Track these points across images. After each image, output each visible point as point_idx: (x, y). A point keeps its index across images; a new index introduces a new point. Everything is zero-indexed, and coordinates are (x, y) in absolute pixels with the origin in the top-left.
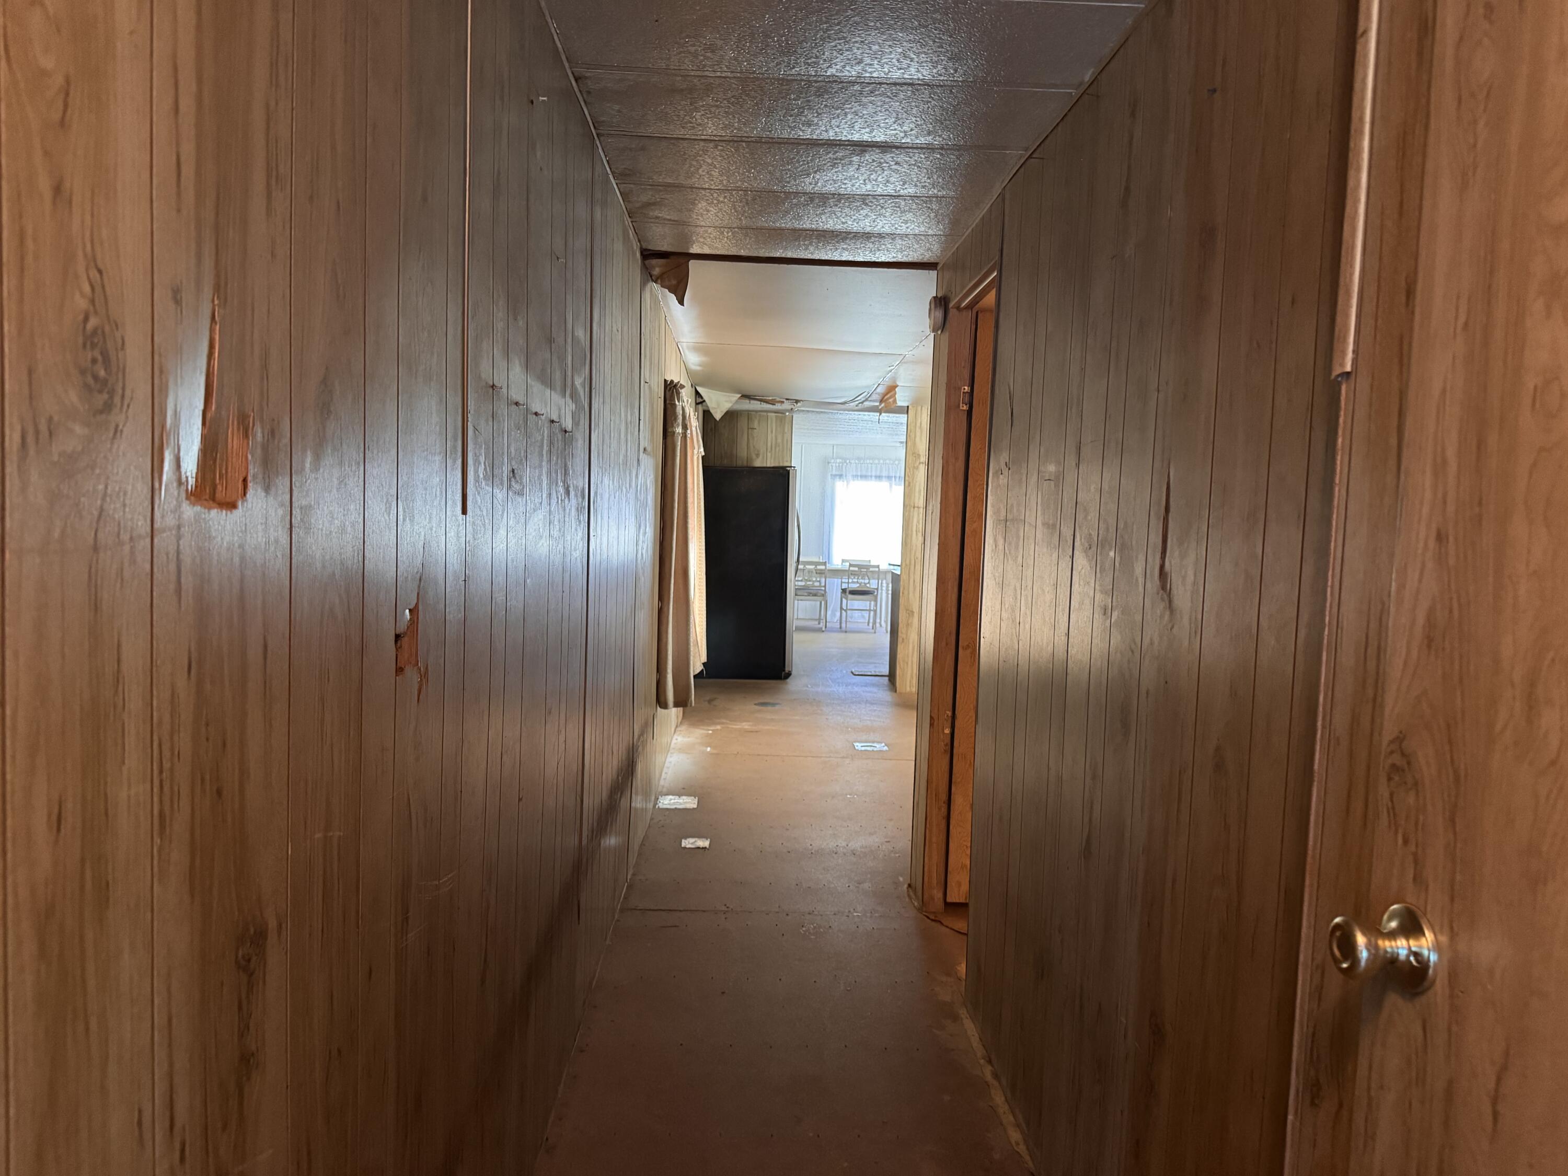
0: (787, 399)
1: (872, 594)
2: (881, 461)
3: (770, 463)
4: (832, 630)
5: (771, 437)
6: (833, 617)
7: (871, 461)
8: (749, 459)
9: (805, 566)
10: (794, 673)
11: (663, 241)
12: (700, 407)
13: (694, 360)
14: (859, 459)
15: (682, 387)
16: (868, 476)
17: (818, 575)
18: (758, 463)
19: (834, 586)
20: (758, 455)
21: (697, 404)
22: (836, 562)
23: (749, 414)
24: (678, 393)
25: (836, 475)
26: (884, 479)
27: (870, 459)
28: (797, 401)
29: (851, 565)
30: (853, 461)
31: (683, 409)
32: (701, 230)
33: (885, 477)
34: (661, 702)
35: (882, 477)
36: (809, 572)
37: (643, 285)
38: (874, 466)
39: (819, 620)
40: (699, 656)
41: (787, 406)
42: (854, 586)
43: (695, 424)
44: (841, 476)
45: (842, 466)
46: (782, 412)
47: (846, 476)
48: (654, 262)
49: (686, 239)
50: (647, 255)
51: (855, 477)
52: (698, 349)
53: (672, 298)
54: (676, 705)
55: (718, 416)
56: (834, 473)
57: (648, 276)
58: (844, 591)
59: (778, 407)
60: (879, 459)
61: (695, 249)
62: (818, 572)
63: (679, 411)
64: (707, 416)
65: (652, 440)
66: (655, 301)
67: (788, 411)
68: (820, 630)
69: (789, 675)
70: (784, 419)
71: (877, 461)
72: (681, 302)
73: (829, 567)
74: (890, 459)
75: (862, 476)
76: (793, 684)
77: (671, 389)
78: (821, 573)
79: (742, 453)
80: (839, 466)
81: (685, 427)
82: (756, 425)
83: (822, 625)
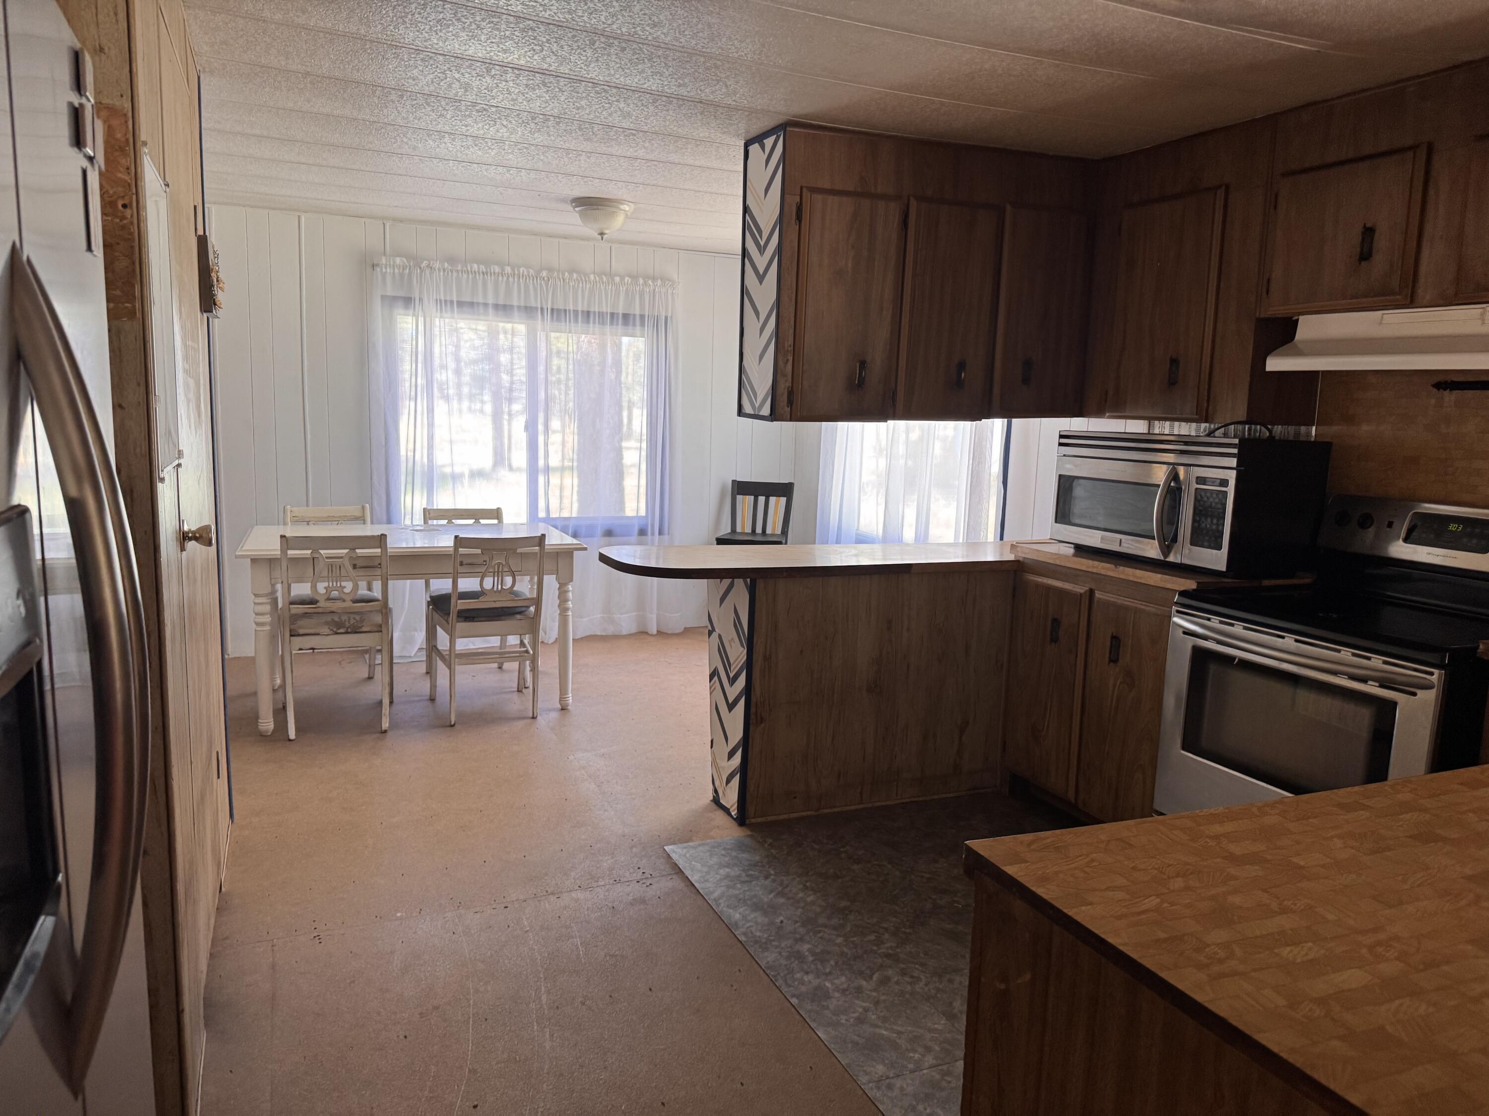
1: (520, 613)
2: (508, 269)
7: (483, 268)
9: (315, 551)
14: (451, 259)
16: (478, 303)
17: (361, 572)
22: (413, 533)
25: (394, 299)
26: (516, 313)
27: (479, 262)
30: (437, 265)
33: (519, 307)
35: (512, 307)
36: (331, 567)
38: (490, 280)
44: (408, 301)
45: (410, 273)
47: (421, 299)
51: (445, 304)
56: (390, 292)
60: (502, 265)
62: (359, 563)
71: (497, 269)
73: (389, 547)
74: (527, 267)
75: (460, 304)
80: (402, 275)
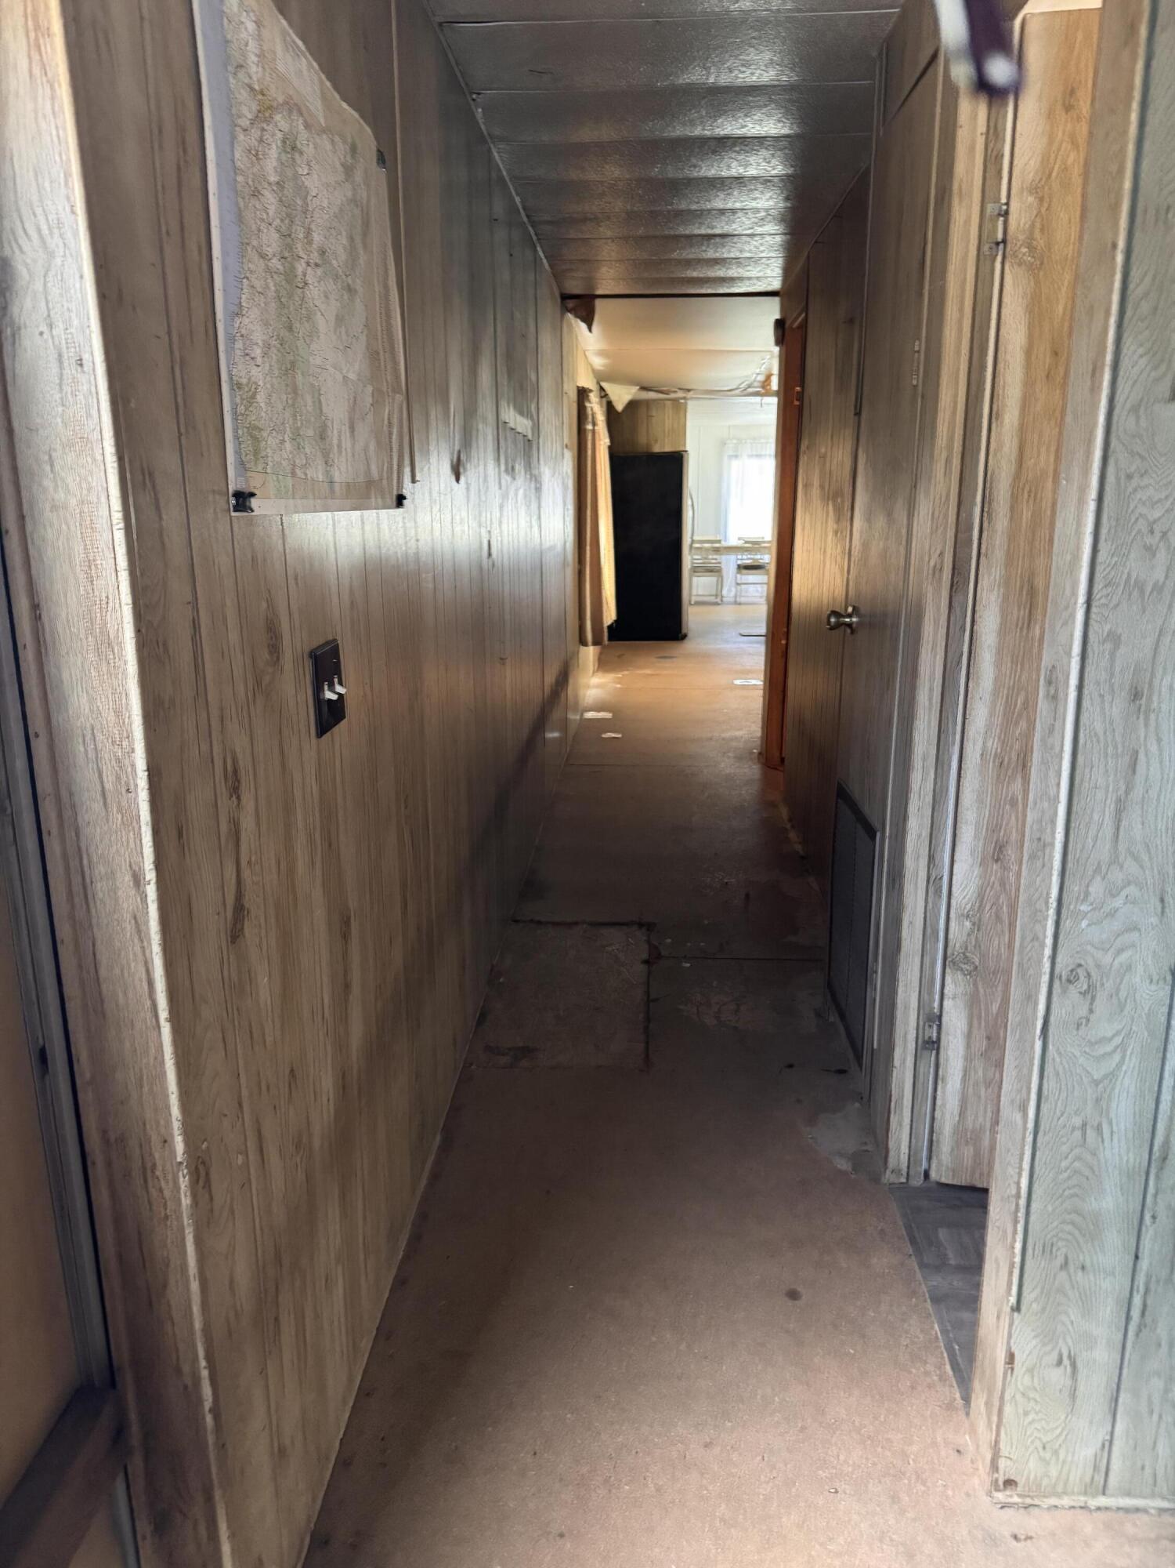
0: (680, 389)
3: (668, 449)
4: (729, 603)
5: (668, 423)
6: (728, 592)
7: (765, 441)
8: (649, 445)
9: (699, 545)
10: (690, 635)
11: (575, 287)
12: (604, 400)
13: (598, 362)
14: (754, 439)
15: (591, 391)
17: (714, 553)
18: (657, 449)
19: (729, 563)
20: (656, 441)
21: (602, 397)
22: (733, 541)
23: (648, 403)
24: (588, 396)
25: (732, 456)
27: (764, 439)
28: (689, 390)
29: (746, 542)
30: (748, 442)
31: (592, 409)
32: (604, 282)
34: (583, 642)
36: (703, 550)
37: (562, 315)
39: (716, 596)
40: (610, 614)
41: (680, 394)
42: (749, 562)
43: (601, 418)
44: (736, 456)
45: (737, 446)
46: (675, 400)
47: (739, 455)
48: (568, 301)
49: (593, 287)
50: (565, 297)
51: (750, 456)
52: (601, 353)
53: (583, 326)
54: (595, 643)
55: (619, 407)
56: (730, 454)
57: (565, 309)
58: (739, 567)
59: (672, 396)
61: (599, 292)
62: (714, 549)
63: (589, 412)
64: (610, 407)
65: (570, 438)
66: (570, 326)
67: (682, 399)
68: (717, 604)
69: (684, 637)
70: (679, 407)
72: (590, 330)
73: (724, 544)
76: (688, 646)
77: (582, 393)
78: (717, 550)
79: (642, 439)
80: (734, 446)
81: (594, 424)
82: (654, 413)
83: (718, 600)
